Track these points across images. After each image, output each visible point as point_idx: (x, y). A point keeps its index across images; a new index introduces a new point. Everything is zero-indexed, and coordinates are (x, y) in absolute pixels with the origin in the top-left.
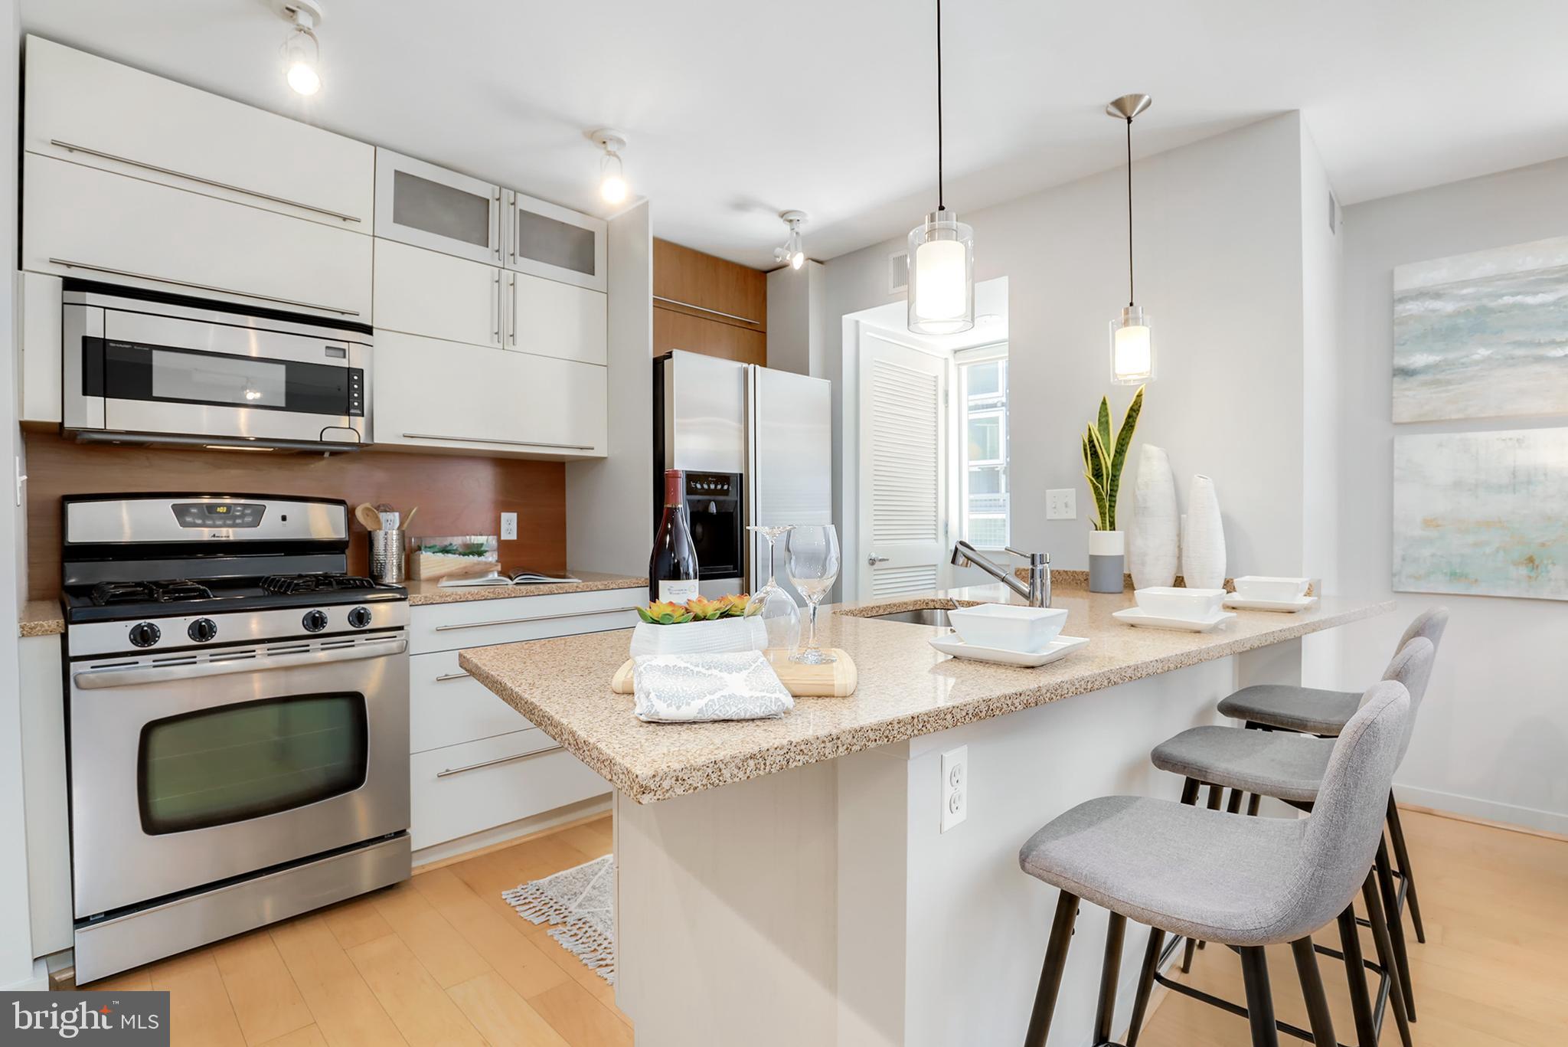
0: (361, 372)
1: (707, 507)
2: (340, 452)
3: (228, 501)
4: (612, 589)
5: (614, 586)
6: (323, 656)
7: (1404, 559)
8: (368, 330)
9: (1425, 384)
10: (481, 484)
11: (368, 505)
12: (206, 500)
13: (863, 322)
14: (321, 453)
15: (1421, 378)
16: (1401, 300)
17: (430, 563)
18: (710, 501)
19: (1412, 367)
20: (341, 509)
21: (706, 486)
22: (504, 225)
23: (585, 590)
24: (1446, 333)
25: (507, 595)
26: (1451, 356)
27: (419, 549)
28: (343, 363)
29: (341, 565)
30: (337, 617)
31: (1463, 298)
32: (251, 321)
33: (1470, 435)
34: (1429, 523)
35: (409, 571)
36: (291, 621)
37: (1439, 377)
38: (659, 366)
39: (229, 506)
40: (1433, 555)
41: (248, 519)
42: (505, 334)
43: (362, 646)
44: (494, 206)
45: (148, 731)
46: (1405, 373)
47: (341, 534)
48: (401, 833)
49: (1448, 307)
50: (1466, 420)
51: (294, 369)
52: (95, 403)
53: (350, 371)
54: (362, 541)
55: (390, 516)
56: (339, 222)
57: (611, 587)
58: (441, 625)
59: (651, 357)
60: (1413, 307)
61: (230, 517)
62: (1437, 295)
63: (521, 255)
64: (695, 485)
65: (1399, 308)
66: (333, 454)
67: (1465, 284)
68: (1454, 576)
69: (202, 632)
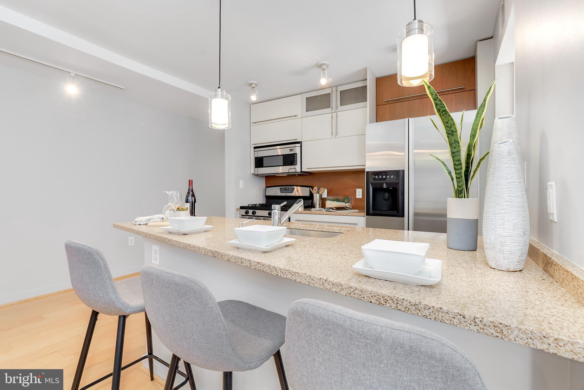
0: (297, 154)
1: (382, 186)
4: (349, 216)
5: (350, 215)
8: (300, 142)
10: (350, 180)
18: (383, 183)
20: (308, 189)
21: (380, 177)
22: (335, 99)
23: (339, 215)
25: (314, 213)
28: (293, 152)
32: (278, 147)
39: (289, 188)
42: (335, 133)
47: (308, 195)
51: (284, 156)
52: (256, 169)
53: (294, 154)
57: (349, 215)
58: (298, 219)
61: (288, 191)
63: (340, 106)
64: (375, 177)
69: (254, 213)
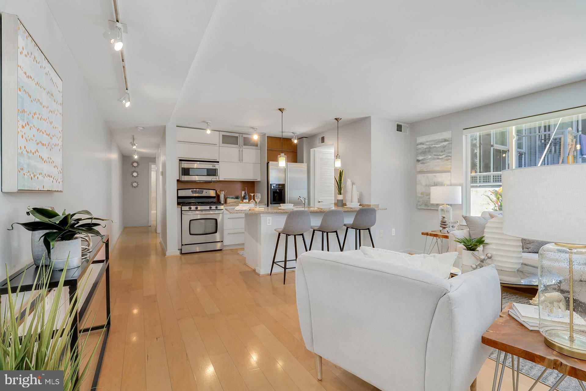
0: (217, 169)
2: (214, 182)
3: (198, 190)
6: (212, 213)
7: (418, 202)
8: (218, 162)
9: (421, 163)
10: (239, 186)
11: (219, 190)
12: (195, 190)
13: (316, 150)
14: (212, 182)
15: (421, 162)
16: (418, 145)
17: (229, 200)
18: (277, 189)
19: (419, 159)
20: (215, 191)
21: (276, 186)
22: (240, 140)
24: (424, 153)
26: (425, 157)
27: (227, 198)
28: (215, 168)
29: (215, 200)
30: (214, 207)
31: (427, 145)
33: (428, 175)
34: (422, 194)
35: (226, 202)
36: (207, 207)
37: (423, 162)
38: (268, 163)
39: (199, 191)
40: (422, 201)
41: (201, 193)
42: (241, 160)
43: (217, 212)
44: (239, 137)
45: (190, 221)
46: (418, 161)
47: (215, 195)
48: (222, 241)
49: (425, 147)
50: (428, 171)
51: (208, 169)
52: (183, 176)
53: (215, 169)
54: (218, 196)
55: (222, 192)
56: (214, 145)
59: (266, 163)
60: (420, 146)
61: (198, 192)
62: (423, 144)
63: (244, 145)
65: (418, 146)
66: (213, 182)
67: (427, 142)
68: (426, 205)
69: (196, 208)
